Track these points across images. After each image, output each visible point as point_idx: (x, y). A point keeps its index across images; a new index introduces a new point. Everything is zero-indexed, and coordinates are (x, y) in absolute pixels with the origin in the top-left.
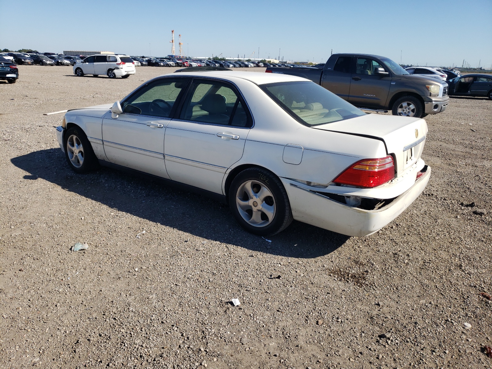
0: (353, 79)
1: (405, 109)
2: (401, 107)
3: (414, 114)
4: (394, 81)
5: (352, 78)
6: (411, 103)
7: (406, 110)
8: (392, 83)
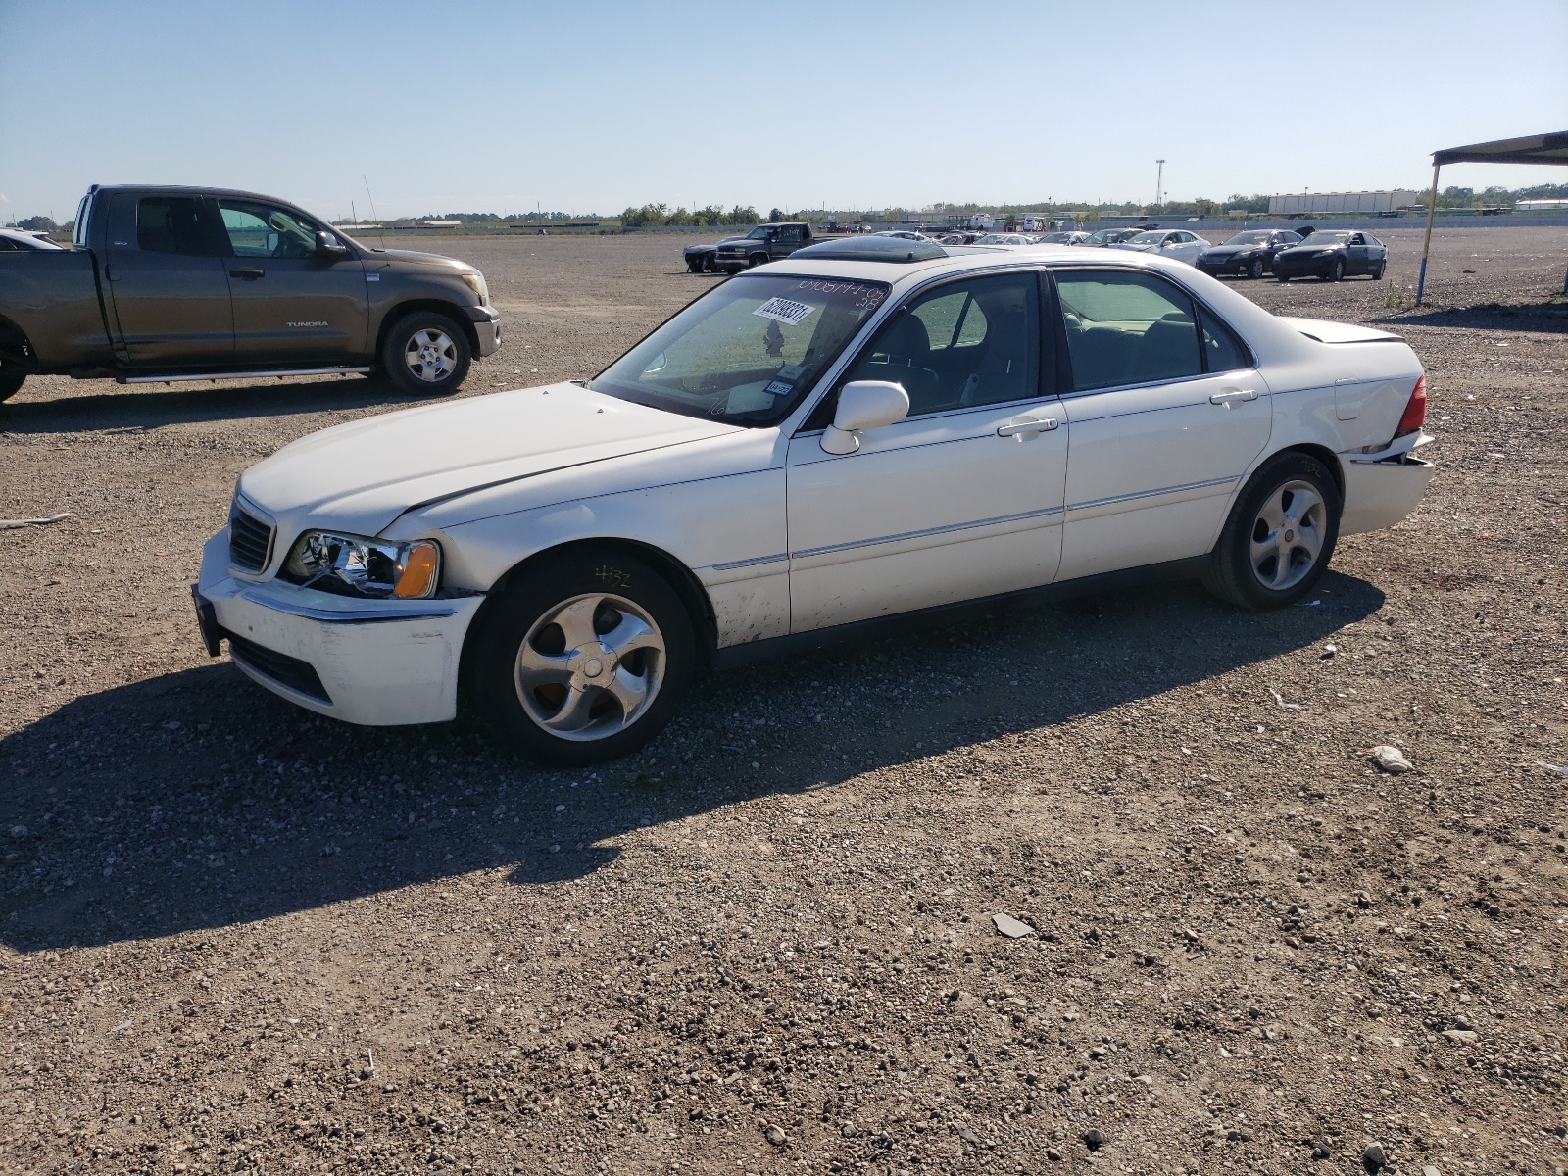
0: (234, 275)
1: (426, 353)
2: (414, 347)
3: (455, 362)
4: (374, 272)
5: (228, 273)
6: (439, 331)
7: (431, 355)
8: (369, 279)
